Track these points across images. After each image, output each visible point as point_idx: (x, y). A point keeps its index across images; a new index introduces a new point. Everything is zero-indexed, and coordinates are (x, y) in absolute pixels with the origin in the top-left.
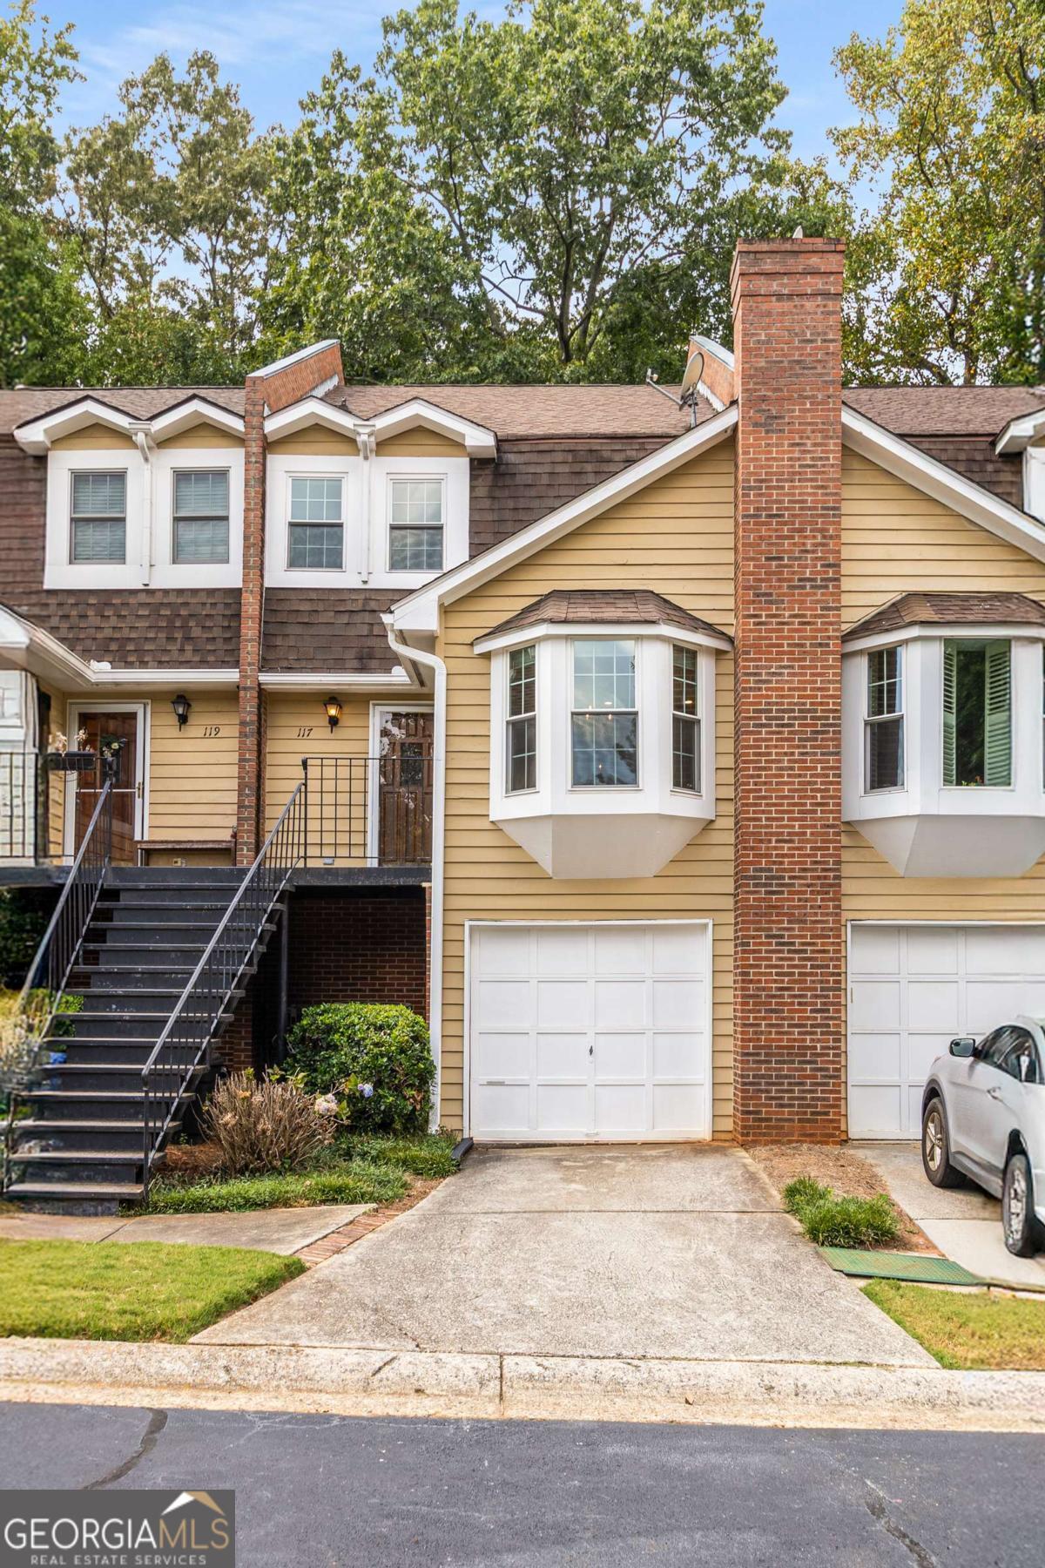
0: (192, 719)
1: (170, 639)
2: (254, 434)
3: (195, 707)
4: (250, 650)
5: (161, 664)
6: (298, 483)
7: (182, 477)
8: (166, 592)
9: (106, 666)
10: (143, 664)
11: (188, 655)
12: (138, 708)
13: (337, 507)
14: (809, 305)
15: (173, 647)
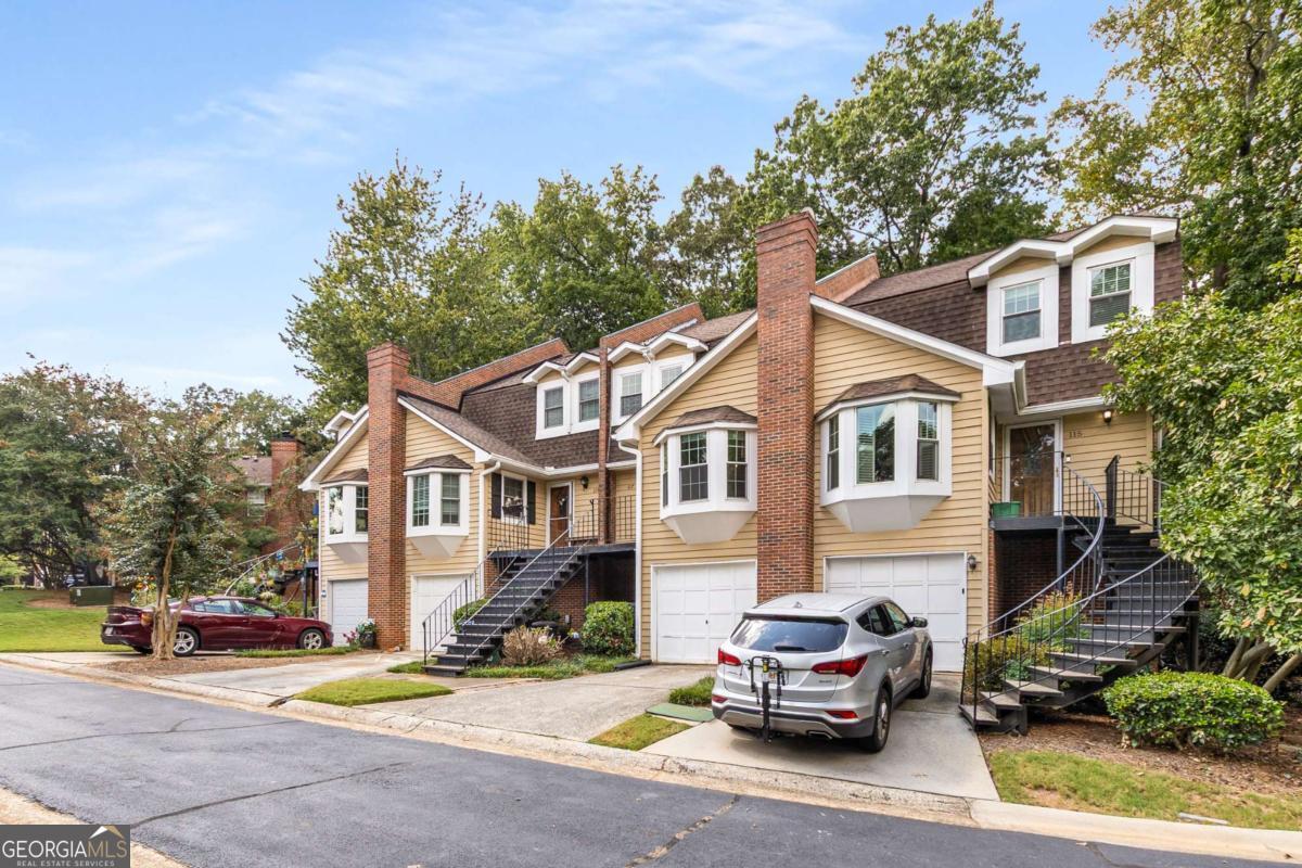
0: (590, 486)
1: (577, 454)
2: (604, 362)
3: (590, 480)
4: (602, 454)
5: (574, 465)
6: (625, 379)
7: (582, 385)
8: (576, 434)
9: (552, 468)
10: (567, 466)
11: (583, 460)
12: (569, 484)
13: (639, 387)
14: (791, 250)
15: (578, 457)
